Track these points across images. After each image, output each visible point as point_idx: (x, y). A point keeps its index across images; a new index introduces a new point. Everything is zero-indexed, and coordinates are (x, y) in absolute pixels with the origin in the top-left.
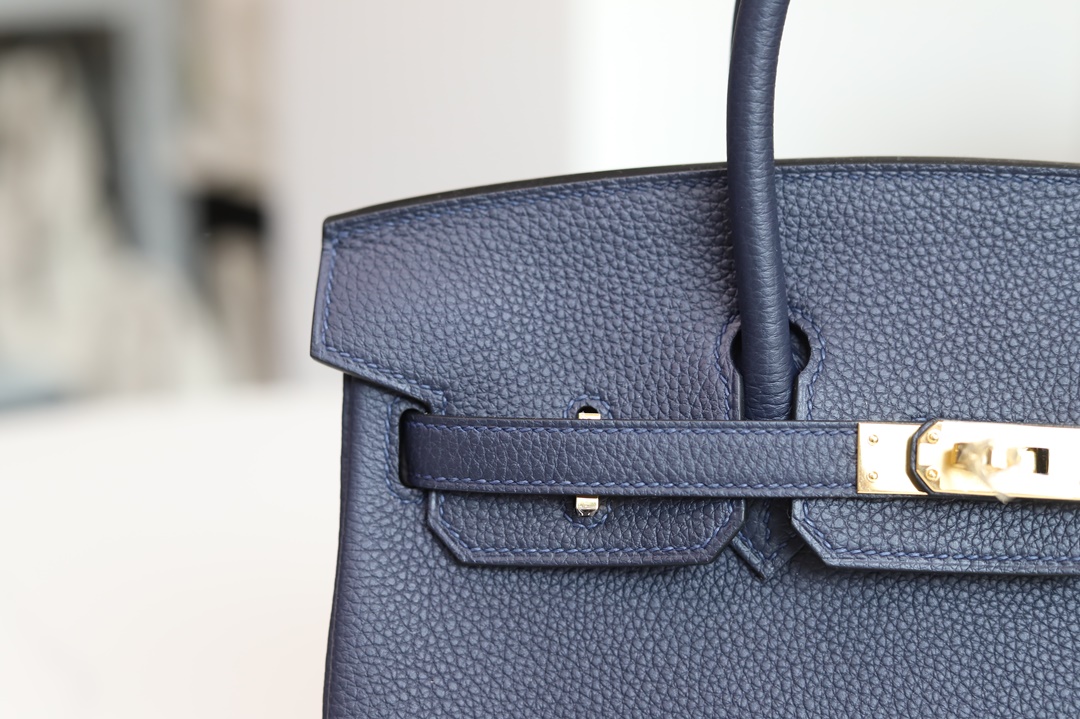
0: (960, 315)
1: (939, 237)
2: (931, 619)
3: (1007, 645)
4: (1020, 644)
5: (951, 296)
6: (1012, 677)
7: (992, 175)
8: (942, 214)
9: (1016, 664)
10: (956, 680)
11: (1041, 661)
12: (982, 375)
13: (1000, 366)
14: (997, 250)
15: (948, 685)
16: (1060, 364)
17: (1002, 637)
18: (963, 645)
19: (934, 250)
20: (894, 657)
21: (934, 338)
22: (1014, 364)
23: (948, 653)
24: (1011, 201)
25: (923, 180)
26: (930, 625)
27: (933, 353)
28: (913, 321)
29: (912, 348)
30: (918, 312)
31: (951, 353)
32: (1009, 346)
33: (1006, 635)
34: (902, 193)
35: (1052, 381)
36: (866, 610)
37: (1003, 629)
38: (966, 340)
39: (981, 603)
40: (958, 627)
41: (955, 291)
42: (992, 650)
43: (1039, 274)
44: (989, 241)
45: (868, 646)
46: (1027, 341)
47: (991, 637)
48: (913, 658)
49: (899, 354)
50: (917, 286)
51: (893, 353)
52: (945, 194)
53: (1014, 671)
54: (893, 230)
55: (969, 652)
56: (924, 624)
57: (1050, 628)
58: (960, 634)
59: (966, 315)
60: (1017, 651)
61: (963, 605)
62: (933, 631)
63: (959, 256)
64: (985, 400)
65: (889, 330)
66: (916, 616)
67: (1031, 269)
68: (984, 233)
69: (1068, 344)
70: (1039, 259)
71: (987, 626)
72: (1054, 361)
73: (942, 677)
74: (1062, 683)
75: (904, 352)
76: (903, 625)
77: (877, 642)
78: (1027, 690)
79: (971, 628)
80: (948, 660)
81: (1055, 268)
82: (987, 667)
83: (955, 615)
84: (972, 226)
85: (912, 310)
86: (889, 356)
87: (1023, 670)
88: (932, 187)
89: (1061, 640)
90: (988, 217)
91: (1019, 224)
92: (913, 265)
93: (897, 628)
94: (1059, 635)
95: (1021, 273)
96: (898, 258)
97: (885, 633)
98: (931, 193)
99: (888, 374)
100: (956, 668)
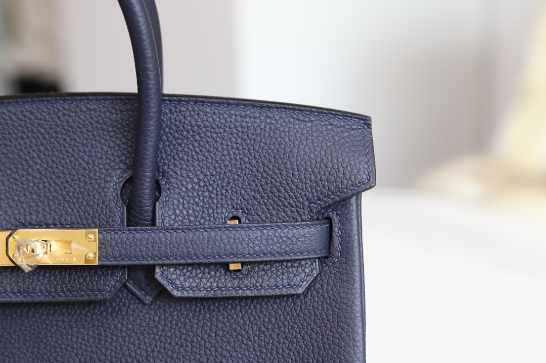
0: (40, 173)
1: (30, 135)
2: (36, 324)
3: (72, 335)
4: (79, 335)
5: (36, 164)
6: (75, 351)
7: (53, 102)
8: (30, 123)
9: (77, 345)
10: (49, 354)
11: (89, 342)
12: (51, 203)
13: (60, 198)
14: (58, 140)
15: (45, 356)
16: (89, 195)
17: (70, 332)
18: (51, 336)
19: (28, 141)
20: (19, 343)
21: (28, 186)
22: (67, 196)
23: (45, 340)
24: (64, 114)
25: (20, 107)
26: (35, 327)
27: (27, 193)
28: (17, 177)
29: (17, 191)
30: (20, 173)
31: (36, 193)
32: (64, 187)
33: (72, 330)
34: (11, 114)
35: (85, 204)
36: (5, 321)
37: (71, 327)
38: (43, 186)
39: (59, 315)
40: (49, 328)
41: (39, 161)
42: (65, 338)
43: (79, 150)
44: (54, 135)
45: (6, 339)
46: (73, 184)
47: (65, 332)
48: (28, 344)
49: (11, 195)
50: (20, 160)
51: (8, 194)
52: (31, 113)
53: (76, 348)
54: (7, 133)
55: (54, 340)
56: (33, 327)
57: (93, 326)
58: (50, 331)
59: (44, 173)
60: (77, 337)
61: (51, 317)
62: (37, 330)
63: (39, 143)
64: (52, 215)
65: (6, 183)
66: (29, 323)
67: (75, 148)
68: (51, 131)
69: (93, 185)
70: (79, 142)
71: (63, 327)
72: (86, 194)
73: (42, 353)
74: (100, 353)
75: (13, 194)
76: (23, 328)
77: (11, 337)
78: (82, 357)
79: (55, 328)
80: (45, 344)
81: (87, 146)
82: (63, 347)
83: (48, 322)
84: (45, 128)
85: (17, 172)
86: (6, 197)
87: (80, 347)
88: (25, 110)
89: (99, 331)
90: (53, 123)
91: (68, 126)
92: (18, 150)
93: (20, 329)
94: (97, 329)
95: (71, 150)
96: (10, 146)
97: (15, 331)
98: (24, 113)
99: (5, 205)
100: (49, 348)
